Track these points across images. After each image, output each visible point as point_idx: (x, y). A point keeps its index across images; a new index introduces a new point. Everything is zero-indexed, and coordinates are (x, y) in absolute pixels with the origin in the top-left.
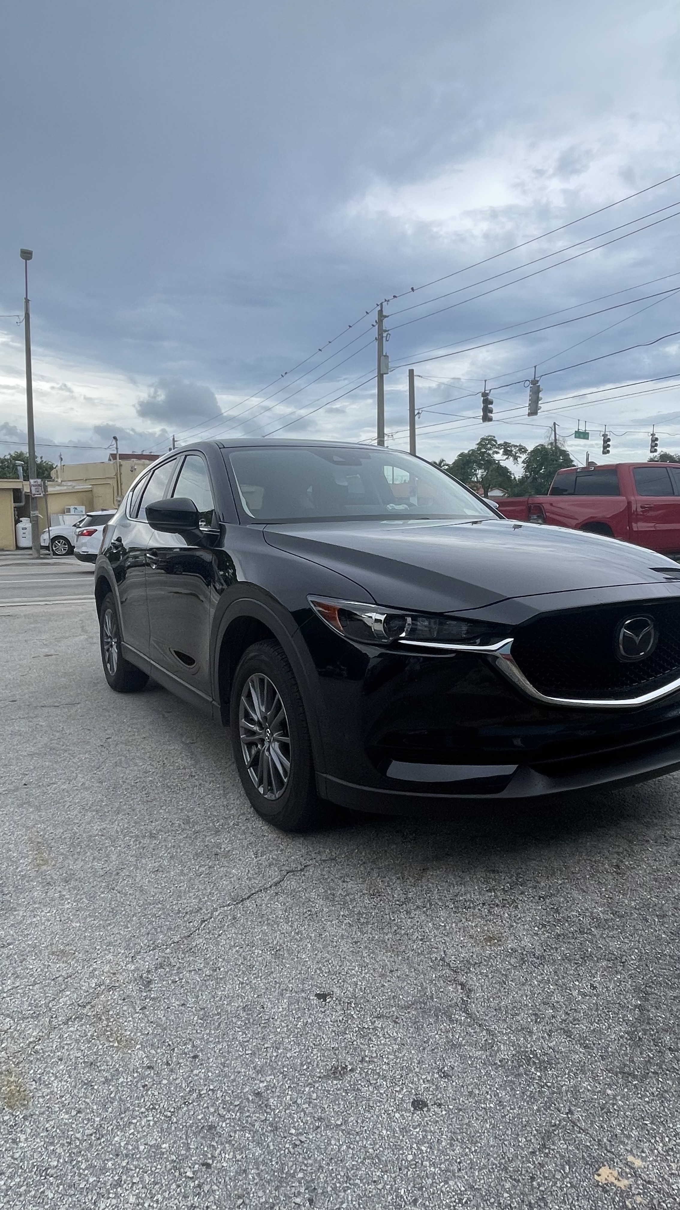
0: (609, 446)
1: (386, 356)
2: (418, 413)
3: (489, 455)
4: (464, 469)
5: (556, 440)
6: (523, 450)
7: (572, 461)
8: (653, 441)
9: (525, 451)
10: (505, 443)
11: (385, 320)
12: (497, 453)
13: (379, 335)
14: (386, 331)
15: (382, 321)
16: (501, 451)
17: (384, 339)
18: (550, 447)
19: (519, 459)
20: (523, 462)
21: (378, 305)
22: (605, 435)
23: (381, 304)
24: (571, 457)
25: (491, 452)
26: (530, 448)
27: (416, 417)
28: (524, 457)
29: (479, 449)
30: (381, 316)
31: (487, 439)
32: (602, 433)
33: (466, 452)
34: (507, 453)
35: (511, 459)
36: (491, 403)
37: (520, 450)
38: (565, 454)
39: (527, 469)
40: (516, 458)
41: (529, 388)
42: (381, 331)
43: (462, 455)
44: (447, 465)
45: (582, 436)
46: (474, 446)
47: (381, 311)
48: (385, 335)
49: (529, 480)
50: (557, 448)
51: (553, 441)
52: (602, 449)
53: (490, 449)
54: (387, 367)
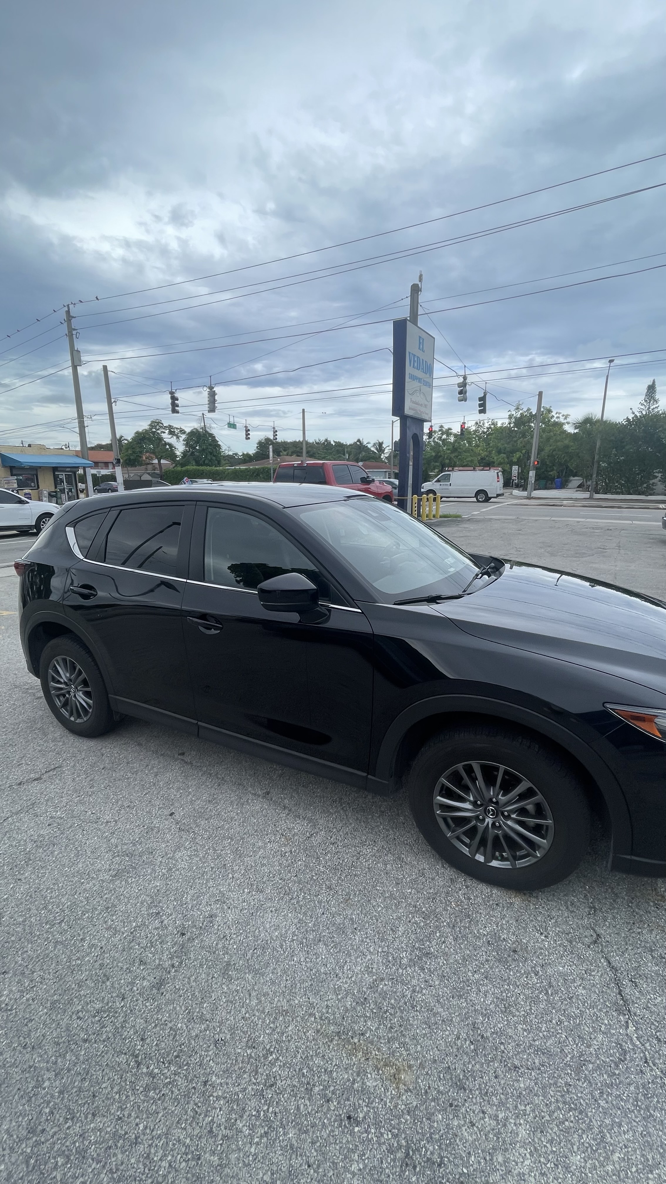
0: (249, 434)
1: (78, 351)
2: (115, 402)
3: (158, 433)
4: (140, 443)
5: (205, 425)
6: (182, 431)
7: (218, 442)
8: (274, 432)
9: (185, 432)
10: (170, 426)
11: (73, 320)
12: (164, 433)
13: (69, 332)
14: (75, 330)
15: (70, 320)
16: (167, 431)
17: (74, 336)
18: (201, 430)
19: (180, 438)
20: (184, 440)
21: (64, 306)
22: (246, 427)
23: (68, 306)
24: (217, 438)
25: (159, 432)
26: (188, 430)
27: (113, 404)
28: (184, 436)
29: (151, 429)
30: (69, 317)
31: (156, 422)
32: (245, 425)
33: (141, 431)
34: (172, 433)
35: (175, 437)
36: (177, 400)
37: (181, 431)
38: (211, 435)
39: (187, 445)
40: (178, 437)
41: (207, 392)
42: (71, 330)
43: (137, 433)
44: (126, 440)
45: (232, 426)
46: (147, 427)
47: (68, 312)
48: (74, 332)
49: (189, 454)
50: (206, 431)
51: (203, 426)
52: (245, 436)
53: (158, 429)
54: (80, 360)
